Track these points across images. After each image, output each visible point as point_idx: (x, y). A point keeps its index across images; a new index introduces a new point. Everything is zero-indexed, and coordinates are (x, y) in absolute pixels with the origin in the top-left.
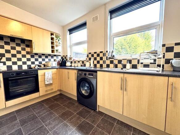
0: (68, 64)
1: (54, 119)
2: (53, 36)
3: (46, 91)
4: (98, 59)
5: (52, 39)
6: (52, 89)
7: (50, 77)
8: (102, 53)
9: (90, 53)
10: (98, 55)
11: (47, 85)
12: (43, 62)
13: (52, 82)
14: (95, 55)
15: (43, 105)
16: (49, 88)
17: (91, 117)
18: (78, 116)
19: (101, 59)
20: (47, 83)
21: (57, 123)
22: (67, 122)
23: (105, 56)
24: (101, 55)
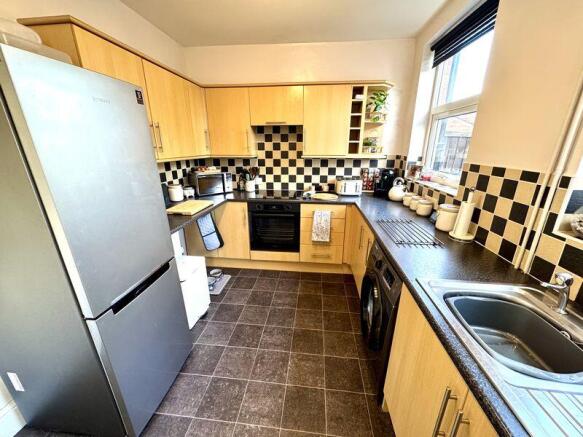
0: (397, 192)
1: (283, 330)
2: (359, 97)
3: (314, 256)
4: (504, 208)
5: (357, 106)
6: (328, 257)
7: (325, 225)
8: (533, 185)
9: (475, 168)
10: (509, 189)
11: (316, 243)
12: (331, 179)
13: (328, 240)
14: (495, 186)
15: (296, 284)
16: (320, 251)
17: (344, 402)
18: (323, 366)
19: (519, 213)
20: (315, 239)
21: (279, 342)
22: (292, 357)
23: (542, 205)
24: (524, 193)
